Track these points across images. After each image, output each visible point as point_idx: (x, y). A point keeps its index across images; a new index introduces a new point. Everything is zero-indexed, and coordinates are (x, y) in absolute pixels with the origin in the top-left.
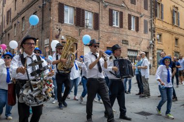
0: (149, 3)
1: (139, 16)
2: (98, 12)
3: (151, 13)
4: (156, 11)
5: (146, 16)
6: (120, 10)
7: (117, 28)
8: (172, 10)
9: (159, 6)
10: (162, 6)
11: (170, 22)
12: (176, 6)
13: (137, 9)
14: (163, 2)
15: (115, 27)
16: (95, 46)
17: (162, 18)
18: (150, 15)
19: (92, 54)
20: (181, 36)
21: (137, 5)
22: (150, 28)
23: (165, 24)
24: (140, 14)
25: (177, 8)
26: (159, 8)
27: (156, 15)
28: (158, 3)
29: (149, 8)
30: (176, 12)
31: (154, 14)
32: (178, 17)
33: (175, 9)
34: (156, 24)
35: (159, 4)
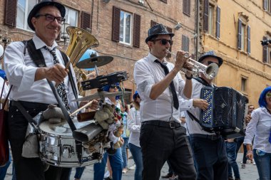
0: (193, 3)
1: (172, 26)
2: (89, 11)
3: (196, 24)
4: (206, 20)
5: (186, 28)
6: (134, 10)
7: (128, 47)
8: (237, 20)
9: (213, 12)
10: (218, 10)
11: (233, 45)
12: (245, 13)
13: (170, 12)
14: (219, 4)
15: (123, 45)
16: (164, 42)
17: (217, 34)
18: (193, 27)
19: (156, 61)
20: (251, 74)
21: (168, 4)
22: (193, 53)
23: (222, 48)
24: (175, 22)
25: (246, 18)
26: (213, 15)
27: (206, 28)
28: (210, 4)
29: (193, 14)
30: (244, 25)
31: (202, 25)
32: (248, 36)
33: (243, 21)
34: (206, 46)
35: (213, 6)
